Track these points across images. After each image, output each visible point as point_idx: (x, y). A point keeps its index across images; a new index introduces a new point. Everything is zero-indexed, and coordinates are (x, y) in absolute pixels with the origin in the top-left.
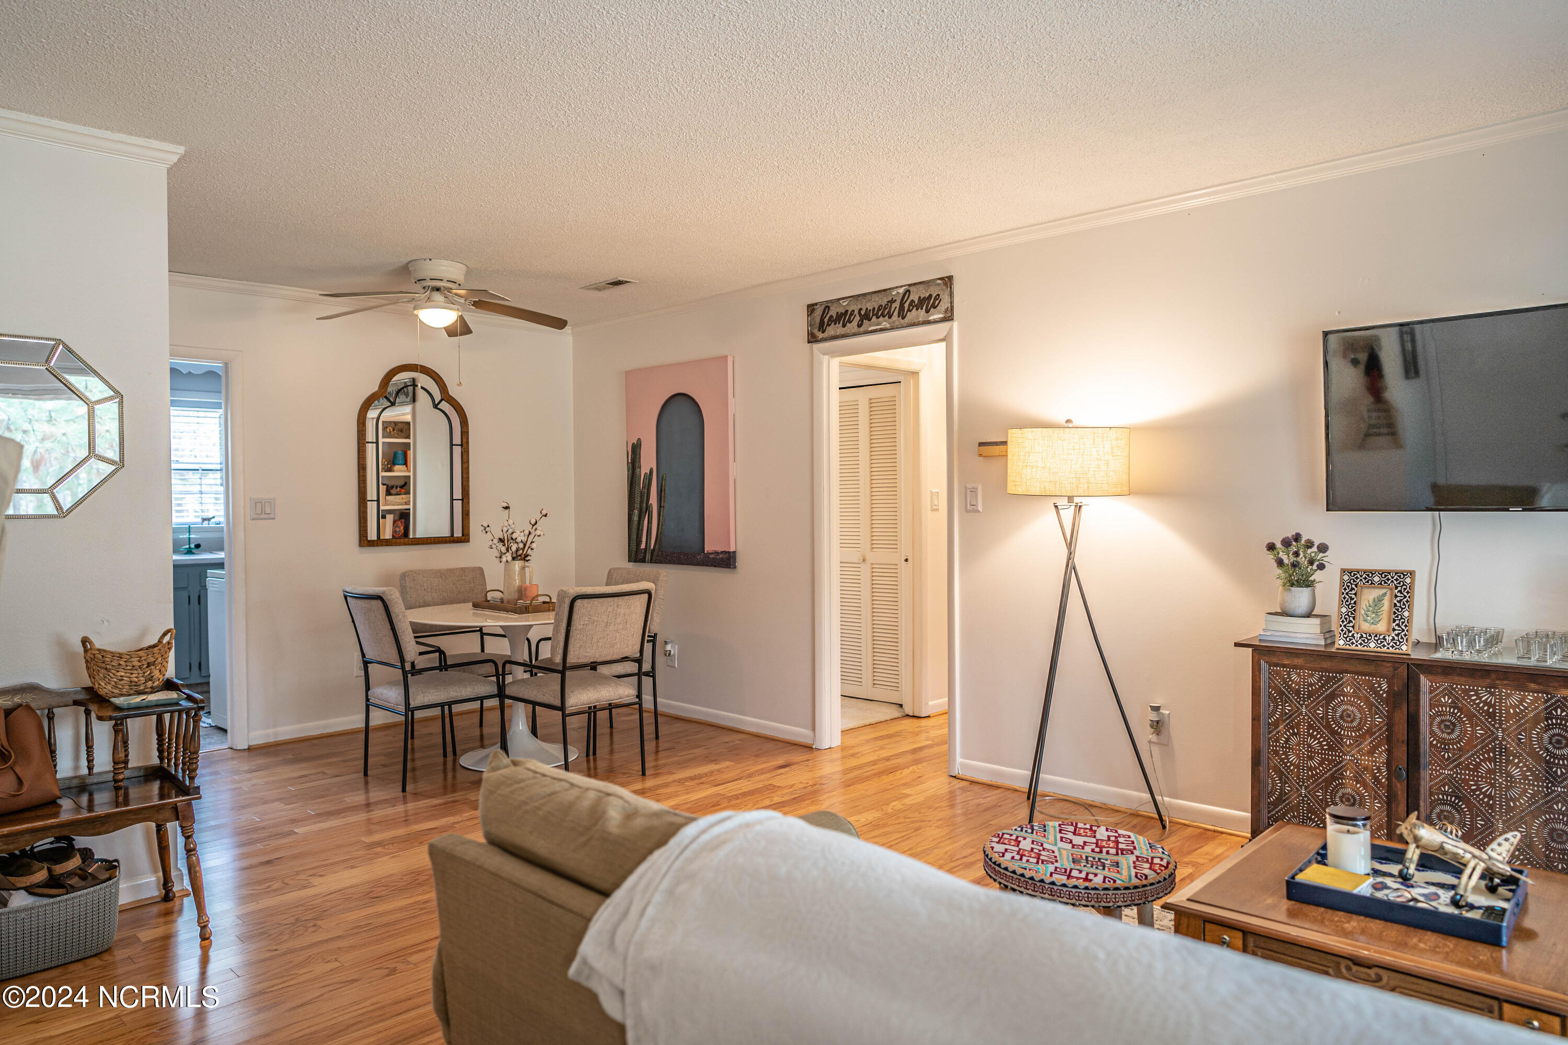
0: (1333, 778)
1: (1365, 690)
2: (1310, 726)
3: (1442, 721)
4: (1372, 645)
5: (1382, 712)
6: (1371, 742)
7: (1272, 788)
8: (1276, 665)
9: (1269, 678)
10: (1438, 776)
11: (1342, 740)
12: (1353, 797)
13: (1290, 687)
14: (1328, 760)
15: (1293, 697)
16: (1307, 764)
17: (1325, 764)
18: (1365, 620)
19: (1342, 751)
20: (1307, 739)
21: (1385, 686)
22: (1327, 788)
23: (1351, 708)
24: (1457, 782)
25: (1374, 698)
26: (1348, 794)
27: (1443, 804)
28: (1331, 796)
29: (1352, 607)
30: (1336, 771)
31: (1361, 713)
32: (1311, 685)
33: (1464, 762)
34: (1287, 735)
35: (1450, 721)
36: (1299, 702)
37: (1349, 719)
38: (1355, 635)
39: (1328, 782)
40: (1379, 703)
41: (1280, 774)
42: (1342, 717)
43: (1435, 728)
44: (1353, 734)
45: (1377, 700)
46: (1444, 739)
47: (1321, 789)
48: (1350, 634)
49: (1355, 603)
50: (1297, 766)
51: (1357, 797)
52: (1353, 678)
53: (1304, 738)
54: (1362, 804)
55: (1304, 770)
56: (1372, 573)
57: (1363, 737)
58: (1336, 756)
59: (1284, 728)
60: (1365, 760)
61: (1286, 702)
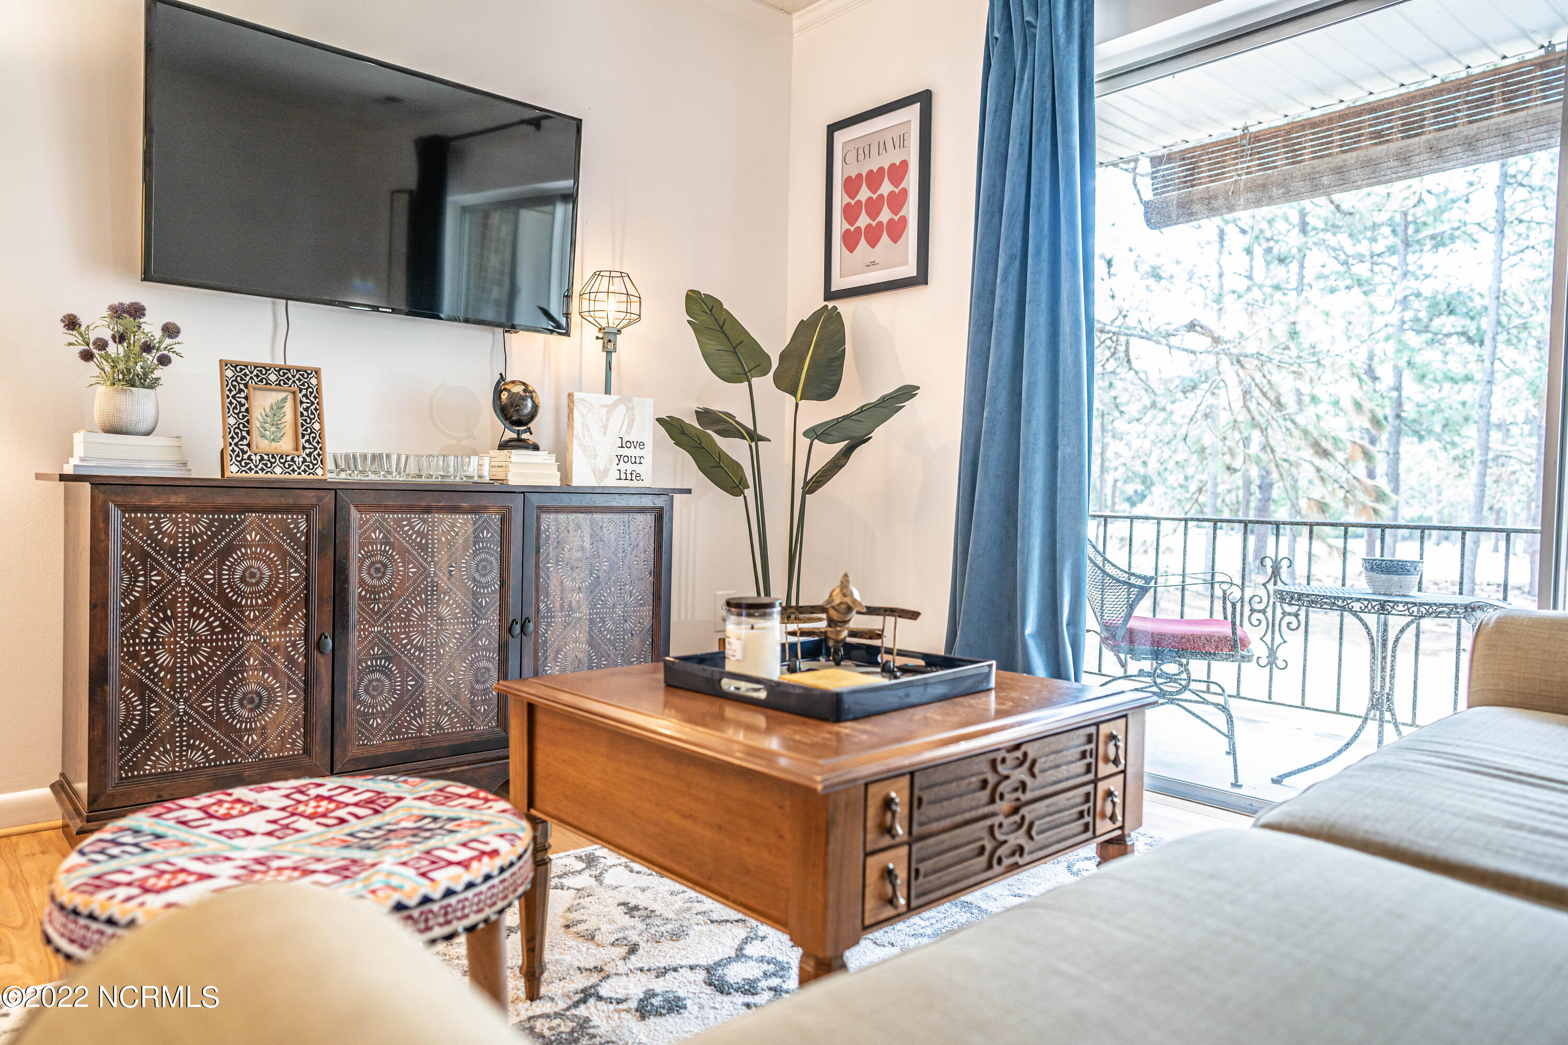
0: (229, 673)
1: (276, 534)
2: (194, 602)
3: (373, 564)
4: (278, 470)
5: (299, 563)
6: (284, 609)
7: (126, 716)
8: (135, 509)
9: (124, 533)
10: (367, 637)
11: (242, 612)
12: (259, 694)
13: (159, 543)
14: (221, 648)
15: (165, 559)
16: (188, 662)
17: (217, 656)
18: (263, 436)
19: (242, 631)
20: (189, 622)
21: (303, 526)
22: (219, 692)
23: (256, 564)
24: (387, 639)
25: (288, 544)
26: (251, 692)
27: (371, 672)
28: (226, 702)
29: (244, 417)
30: (233, 663)
31: (270, 568)
32: (193, 536)
33: (394, 612)
34: (153, 622)
35: (381, 562)
36: (174, 567)
37: (254, 581)
38: (253, 457)
39: (221, 682)
40: (295, 551)
41: (141, 689)
42: (243, 579)
43: (365, 575)
44: (260, 602)
45: (292, 548)
46: (374, 587)
47: (211, 695)
48: (246, 456)
49: (247, 410)
50: (171, 670)
51: (264, 693)
52: (260, 518)
53: (183, 622)
54: (271, 701)
55: (182, 672)
56: (266, 368)
57: (273, 603)
58: (233, 639)
59: (149, 612)
60: (276, 636)
61: (153, 569)
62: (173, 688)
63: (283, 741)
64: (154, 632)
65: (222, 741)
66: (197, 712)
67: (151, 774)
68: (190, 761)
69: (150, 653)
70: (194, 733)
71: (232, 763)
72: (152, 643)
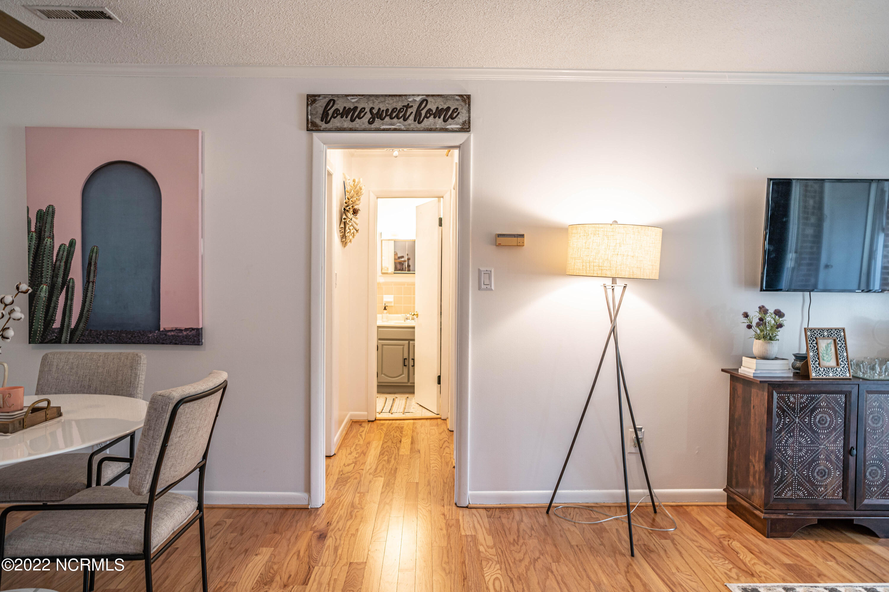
0: (813, 461)
1: (833, 403)
2: (801, 430)
3: (872, 417)
4: (831, 374)
5: (842, 416)
6: (835, 435)
7: (777, 474)
8: (782, 393)
9: (777, 402)
10: (872, 450)
11: (819, 436)
12: (824, 471)
13: (789, 406)
14: (810, 450)
15: (791, 413)
16: (798, 455)
17: (809, 453)
18: (824, 360)
19: (818, 443)
20: (799, 438)
21: (843, 400)
22: (809, 468)
23: (825, 415)
24: (880, 451)
25: (838, 408)
26: (822, 469)
27: (873, 466)
28: (812, 473)
29: (816, 352)
30: (815, 456)
31: (830, 418)
32: (801, 403)
33: (883, 439)
34: (786, 437)
36: (794, 416)
37: (823, 423)
38: (821, 369)
39: (810, 464)
40: (840, 410)
41: (781, 464)
42: (819, 422)
43: (870, 422)
44: (825, 431)
46: (874, 427)
47: (806, 469)
48: (818, 369)
49: (817, 349)
50: (792, 457)
51: (827, 471)
52: (826, 396)
53: (797, 438)
54: (829, 474)
55: (796, 459)
56: (822, 330)
57: (831, 432)
58: (815, 447)
59: (785, 433)
60: (831, 447)
61: (787, 416)
62: (793, 465)
63: (834, 492)
64: (786, 441)
65: (810, 489)
66: (801, 475)
67: (784, 498)
68: (798, 495)
69: (785, 450)
70: (800, 484)
71: (813, 498)
72: (786, 446)
